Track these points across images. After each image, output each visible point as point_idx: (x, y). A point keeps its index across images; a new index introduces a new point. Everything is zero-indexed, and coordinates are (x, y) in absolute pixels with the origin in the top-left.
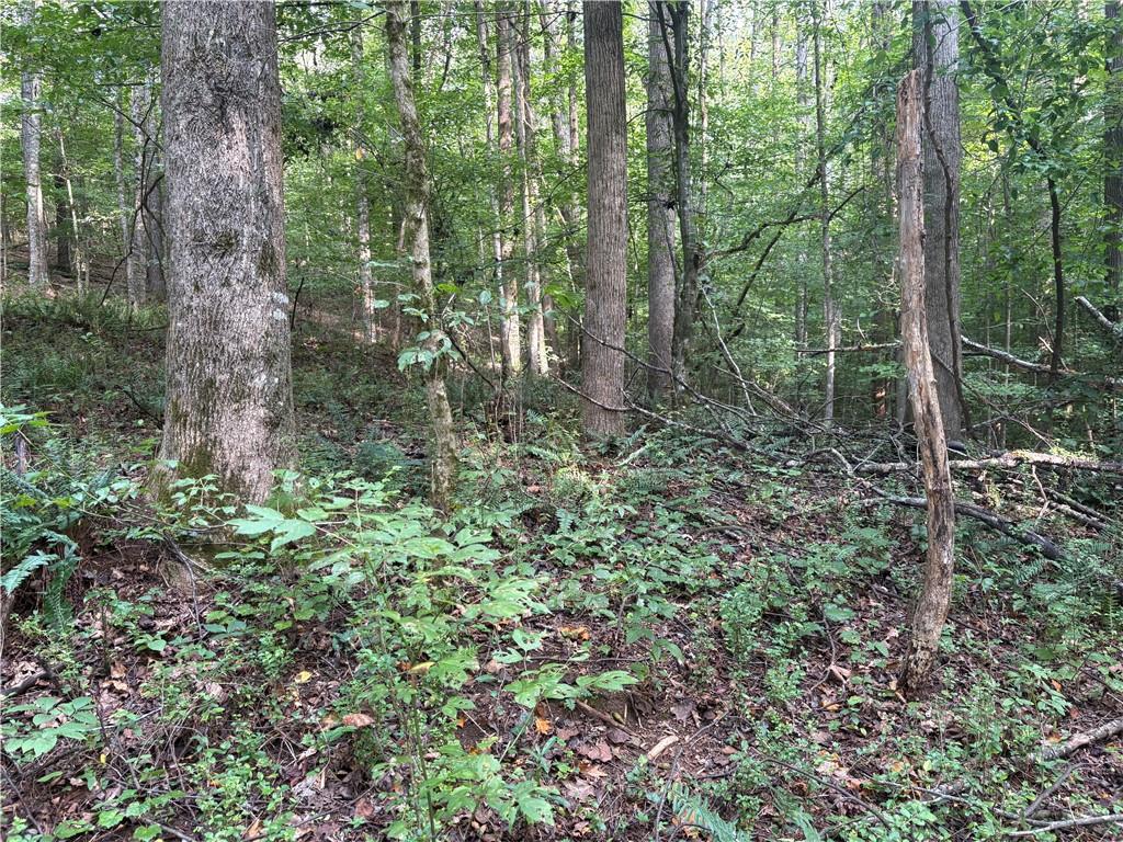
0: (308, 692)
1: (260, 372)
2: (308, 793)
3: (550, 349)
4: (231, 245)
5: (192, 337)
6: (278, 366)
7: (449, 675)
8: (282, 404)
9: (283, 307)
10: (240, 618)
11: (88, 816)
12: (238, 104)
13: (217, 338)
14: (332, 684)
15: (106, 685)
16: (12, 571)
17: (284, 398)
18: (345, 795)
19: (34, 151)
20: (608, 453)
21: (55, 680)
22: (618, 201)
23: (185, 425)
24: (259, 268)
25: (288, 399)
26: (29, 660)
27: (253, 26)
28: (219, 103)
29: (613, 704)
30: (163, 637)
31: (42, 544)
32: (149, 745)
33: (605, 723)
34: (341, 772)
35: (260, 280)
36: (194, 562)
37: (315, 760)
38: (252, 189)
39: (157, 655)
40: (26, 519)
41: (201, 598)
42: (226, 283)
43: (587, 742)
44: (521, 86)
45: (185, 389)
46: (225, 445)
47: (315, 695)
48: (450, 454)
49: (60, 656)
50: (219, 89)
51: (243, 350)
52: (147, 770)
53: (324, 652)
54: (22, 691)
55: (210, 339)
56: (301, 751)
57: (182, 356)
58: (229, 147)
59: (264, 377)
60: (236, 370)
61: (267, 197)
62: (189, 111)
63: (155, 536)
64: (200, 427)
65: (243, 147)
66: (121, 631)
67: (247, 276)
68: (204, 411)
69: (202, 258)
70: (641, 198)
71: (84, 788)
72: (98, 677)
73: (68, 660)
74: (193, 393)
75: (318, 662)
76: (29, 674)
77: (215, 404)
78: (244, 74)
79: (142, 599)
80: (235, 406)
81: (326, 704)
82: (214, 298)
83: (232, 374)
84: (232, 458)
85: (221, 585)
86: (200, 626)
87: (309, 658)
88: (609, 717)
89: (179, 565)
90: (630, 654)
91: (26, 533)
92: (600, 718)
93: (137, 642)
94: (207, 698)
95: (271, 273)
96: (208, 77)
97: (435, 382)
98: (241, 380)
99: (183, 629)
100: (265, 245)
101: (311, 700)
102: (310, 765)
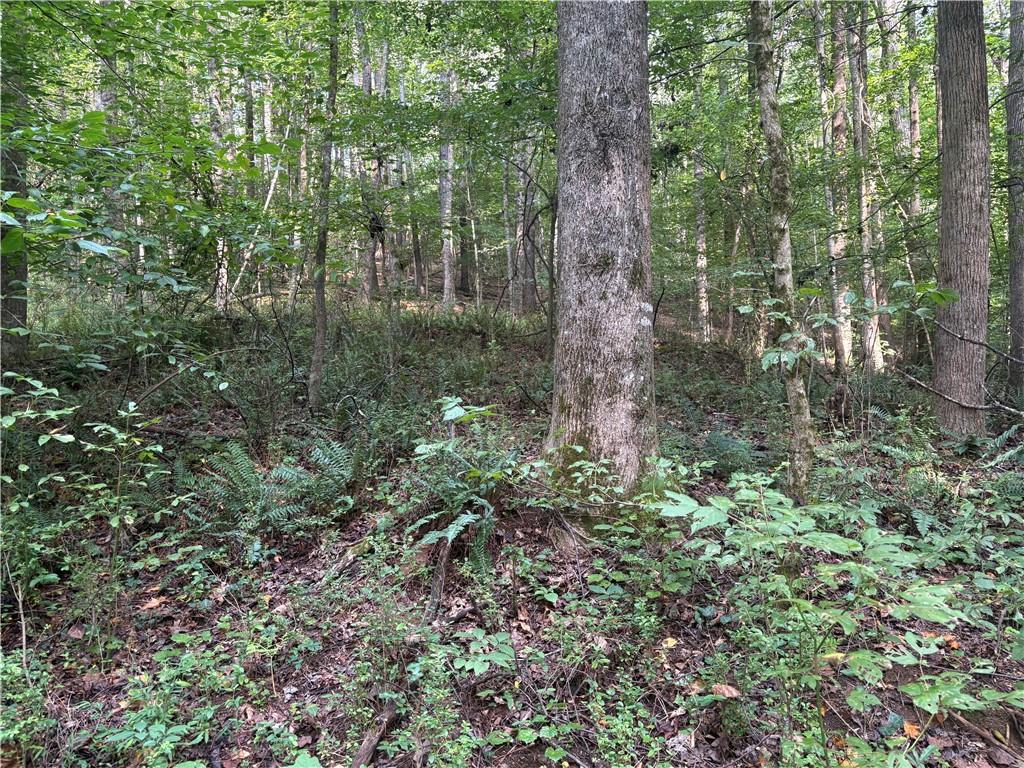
0: (674, 657)
1: (629, 371)
2: (680, 748)
3: (886, 343)
4: (608, 264)
5: (576, 343)
6: (644, 366)
7: (863, 670)
8: (646, 399)
9: (647, 314)
10: (614, 582)
11: (508, 730)
12: (617, 145)
13: (595, 343)
14: (697, 653)
15: (515, 624)
16: (451, 526)
17: (648, 394)
18: (714, 758)
19: (449, 200)
20: (966, 454)
21: (480, 616)
22: (979, 189)
23: (569, 415)
24: (630, 282)
25: (651, 395)
26: (461, 596)
27: (631, 78)
28: (602, 146)
29: (992, 721)
30: (555, 591)
31: (469, 505)
32: (551, 680)
33: (983, 739)
34: (709, 736)
35: (631, 293)
36: (575, 530)
37: (685, 720)
38: (626, 215)
39: (550, 605)
40: (460, 485)
41: (582, 561)
42: (604, 297)
43: (964, 757)
44: (859, 87)
45: (569, 385)
46: (600, 433)
47: (681, 661)
48: (808, 450)
49: (485, 596)
50: (603, 135)
51: (615, 352)
52: (552, 701)
53: (687, 622)
54: (458, 620)
55: (590, 344)
56: (672, 709)
57: (568, 359)
58: (609, 182)
59: (632, 375)
60: (610, 370)
61: (637, 221)
62: (579, 156)
63: (547, 506)
64: (581, 417)
65: (620, 181)
66: (524, 581)
67: (620, 290)
68: (584, 404)
69: (585, 277)
70: (1002, 184)
71: (504, 707)
72: (509, 617)
73: (491, 600)
74: (575, 389)
75: (682, 632)
76: (461, 607)
77: (592, 398)
78: (623, 119)
79: (538, 557)
80: (608, 400)
81: (693, 671)
82: (593, 310)
83: (606, 373)
84: (605, 443)
85: (596, 552)
86: (582, 585)
87: (674, 626)
88: (987, 734)
89: (564, 531)
90: (1009, 670)
91: (460, 496)
92: (977, 734)
93: (537, 593)
94: (597, 649)
95: (640, 286)
96: (595, 126)
97: (795, 380)
98: (613, 378)
99: (570, 586)
100: (635, 262)
101: (677, 664)
102: (682, 723)
